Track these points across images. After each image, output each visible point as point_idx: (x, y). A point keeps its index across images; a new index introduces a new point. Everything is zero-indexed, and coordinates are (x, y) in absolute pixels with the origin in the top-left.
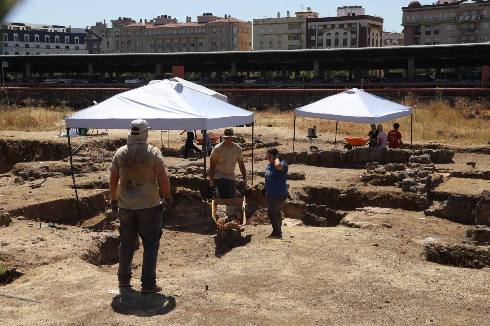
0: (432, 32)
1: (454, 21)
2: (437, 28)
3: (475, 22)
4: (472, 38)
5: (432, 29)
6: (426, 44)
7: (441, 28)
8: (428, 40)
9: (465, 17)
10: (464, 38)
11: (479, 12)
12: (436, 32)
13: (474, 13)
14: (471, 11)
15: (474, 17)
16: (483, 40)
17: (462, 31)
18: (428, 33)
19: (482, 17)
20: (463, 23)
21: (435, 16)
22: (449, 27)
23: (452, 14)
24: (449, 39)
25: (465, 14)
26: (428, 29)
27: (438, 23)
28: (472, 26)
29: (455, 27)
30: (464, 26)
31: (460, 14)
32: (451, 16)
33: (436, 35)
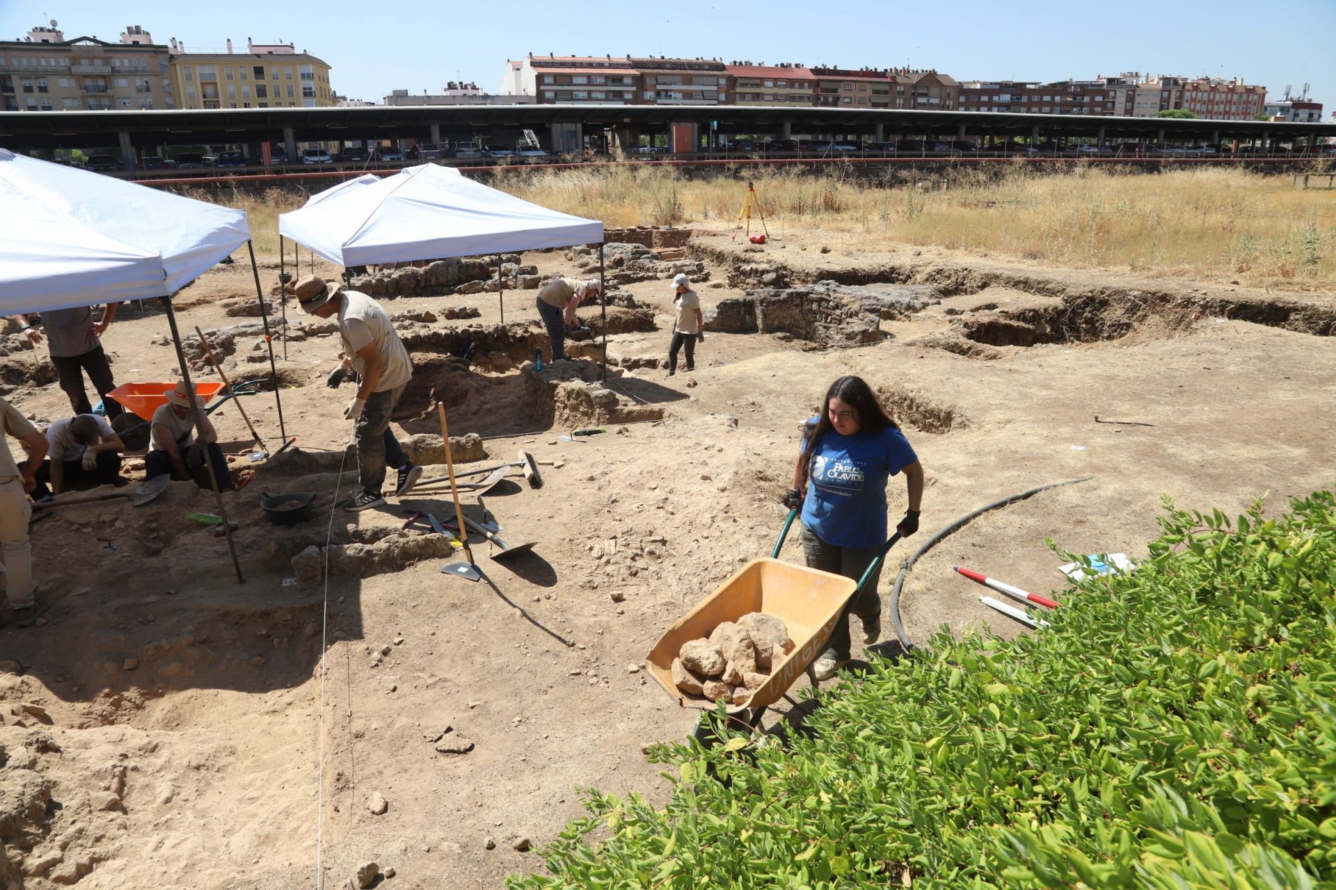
0: (36, 89)
1: (69, 73)
2: (41, 82)
3: (104, 77)
4: (106, 102)
5: (35, 84)
6: (30, 108)
7: (49, 82)
8: (32, 102)
9: (85, 68)
10: (92, 102)
11: (106, 61)
12: (43, 89)
13: (98, 62)
14: (93, 58)
15: (99, 68)
16: (124, 106)
17: (86, 88)
18: (28, 89)
19: (113, 69)
20: (86, 76)
21: (34, 62)
22: (64, 82)
23: (64, 62)
24: (68, 102)
25: (84, 62)
26: (27, 83)
27: (44, 74)
28: (101, 82)
29: (73, 83)
30: (88, 82)
31: (75, 61)
32: (62, 64)
33: (43, 94)
